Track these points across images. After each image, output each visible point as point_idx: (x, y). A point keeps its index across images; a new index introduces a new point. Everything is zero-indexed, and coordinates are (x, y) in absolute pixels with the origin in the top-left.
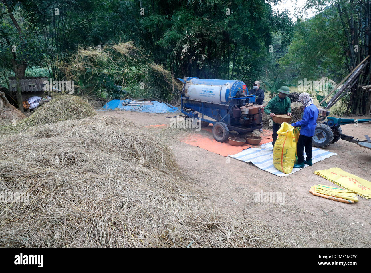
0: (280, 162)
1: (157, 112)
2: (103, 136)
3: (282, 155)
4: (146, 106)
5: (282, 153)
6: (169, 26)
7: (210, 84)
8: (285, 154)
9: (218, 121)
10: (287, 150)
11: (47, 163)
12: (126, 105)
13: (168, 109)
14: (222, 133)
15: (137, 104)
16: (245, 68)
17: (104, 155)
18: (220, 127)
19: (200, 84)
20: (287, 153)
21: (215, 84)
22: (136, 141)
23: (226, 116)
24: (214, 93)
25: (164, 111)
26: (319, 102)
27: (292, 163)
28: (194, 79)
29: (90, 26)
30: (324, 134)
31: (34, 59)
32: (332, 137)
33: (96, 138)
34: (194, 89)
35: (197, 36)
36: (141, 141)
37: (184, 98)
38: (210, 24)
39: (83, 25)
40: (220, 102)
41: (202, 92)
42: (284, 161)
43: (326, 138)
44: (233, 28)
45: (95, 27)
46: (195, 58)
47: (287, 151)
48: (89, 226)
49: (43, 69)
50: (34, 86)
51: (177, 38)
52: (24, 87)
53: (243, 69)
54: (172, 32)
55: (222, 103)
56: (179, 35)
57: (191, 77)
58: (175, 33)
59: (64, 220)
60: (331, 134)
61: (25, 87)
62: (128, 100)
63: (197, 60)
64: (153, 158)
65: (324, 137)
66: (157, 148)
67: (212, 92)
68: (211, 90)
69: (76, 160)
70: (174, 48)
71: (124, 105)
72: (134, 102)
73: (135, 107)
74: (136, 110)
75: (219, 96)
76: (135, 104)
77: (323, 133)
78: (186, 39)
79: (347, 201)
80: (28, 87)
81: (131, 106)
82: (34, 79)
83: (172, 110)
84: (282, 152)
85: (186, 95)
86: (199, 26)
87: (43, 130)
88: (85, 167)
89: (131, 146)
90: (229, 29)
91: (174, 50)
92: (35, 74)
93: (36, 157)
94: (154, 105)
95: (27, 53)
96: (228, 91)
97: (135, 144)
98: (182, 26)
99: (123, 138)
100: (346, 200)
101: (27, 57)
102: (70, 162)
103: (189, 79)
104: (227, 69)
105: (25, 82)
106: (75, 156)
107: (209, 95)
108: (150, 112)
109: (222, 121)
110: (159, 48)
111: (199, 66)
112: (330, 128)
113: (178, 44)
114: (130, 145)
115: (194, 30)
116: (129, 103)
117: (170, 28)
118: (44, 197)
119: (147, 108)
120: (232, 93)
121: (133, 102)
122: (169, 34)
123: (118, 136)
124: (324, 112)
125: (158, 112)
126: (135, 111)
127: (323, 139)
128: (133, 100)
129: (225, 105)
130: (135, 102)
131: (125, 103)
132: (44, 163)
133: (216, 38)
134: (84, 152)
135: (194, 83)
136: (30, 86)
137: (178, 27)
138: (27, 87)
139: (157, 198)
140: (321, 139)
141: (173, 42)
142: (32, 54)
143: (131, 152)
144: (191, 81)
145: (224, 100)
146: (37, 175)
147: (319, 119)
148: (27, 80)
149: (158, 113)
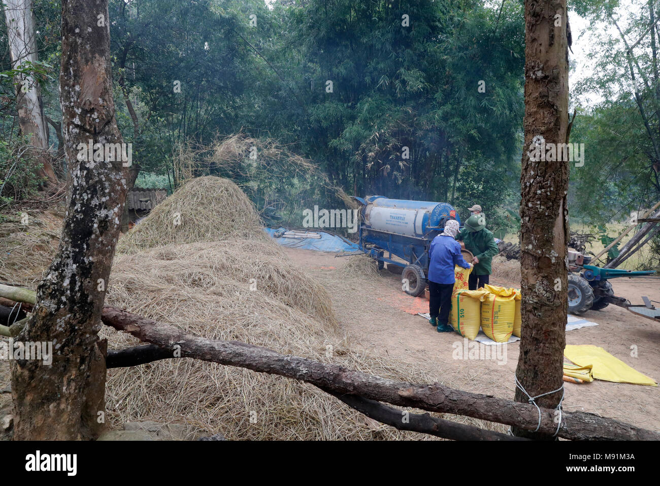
0: (491, 325)
1: (325, 250)
2: (236, 262)
3: (493, 313)
4: (309, 240)
5: (493, 311)
6: (353, 118)
7: (402, 207)
8: (497, 313)
9: (412, 263)
10: (500, 306)
11: (170, 280)
12: (279, 236)
13: (343, 246)
14: (416, 282)
15: (296, 236)
16: (475, 186)
17: (235, 282)
18: (413, 273)
19: (388, 206)
20: (499, 311)
21: (409, 208)
22: (278, 272)
23: (422, 255)
24: (406, 221)
25: (337, 250)
26: (605, 247)
27: (509, 327)
28: (381, 200)
29: (236, 116)
30: (579, 293)
31: (151, 162)
32: (589, 297)
33: (228, 264)
34: (379, 213)
35: (394, 135)
36: (285, 273)
37: (364, 227)
38: (415, 116)
39: (225, 114)
40: (414, 235)
41: (389, 219)
42: (496, 322)
43: (581, 297)
44: (449, 123)
45: (242, 118)
46: (389, 167)
47: (499, 308)
48: (211, 334)
49: (161, 177)
50: (146, 201)
51: (363, 137)
52: (133, 203)
53: (473, 189)
54: (355, 128)
55: (417, 235)
56: (367, 133)
57: (376, 196)
58: (360, 129)
59: (187, 327)
60: (589, 292)
61: (135, 202)
62: (282, 230)
63: (392, 171)
64: (298, 297)
65: (578, 297)
66: (306, 285)
67: (404, 219)
68: (402, 216)
69: (202, 281)
70: (358, 150)
71: (275, 236)
72: (291, 232)
73: (292, 240)
74: (293, 245)
75: (413, 225)
76: (293, 236)
77: (576, 291)
78: (374, 139)
79: (573, 379)
80: (139, 202)
81: (286, 240)
82: (147, 192)
83: (351, 249)
84: (493, 309)
85: (367, 222)
86: (397, 119)
87: (164, 252)
88: (212, 289)
89: (270, 277)
90: (444, 124)
91: (357, 154)
92: (146, 184)
93: (158, 274)
94: (322, 239)
95: (144, 154)
96: (426, 219)
97: (275, 276)
98: (371, 119)
99: (260, 267)
100: (571, 378)
101: (143, 160)
102: (196, 283)
103: (373, 199)
104: (445, 188)
105: (134, 195)
106: (202, 277)
107: (399, 224)
108: (315, 249)
109: (417, 264)
110: (335, 151)
111: (396, 178)
112: (586, 283)
113: (363, 145)
114: (268, 275)
115: (388, 126)
116: (283, 234)
117: (354, 122)
118: (167, 307)
119: (310, 243)
120: (431, 221)
121: (289, 233)
122: (351, 130)
123: (254, 264)
124: (579, 257)
125: (328, 250)
126: (293, 247)
127: (576, 299)
128: (290, 230)
129: (421, 239)
130: (294, 233)
131: (277, 234)
132: (167, 280)
133: (425, 137)
134: (212, 275)
135: (378, 205)
136: (141, 201)
137: (366, 121)
138: (137, 202)
139: (289, 327)
140: (574, 300)
141: (357, 142)
142: (149, 155)
143: (269, 284)
144: (376, 201)
145: (420, 232)
146: (160, 290)
147: (573, 269)
148: (137, 192)
149: (328, 252)
